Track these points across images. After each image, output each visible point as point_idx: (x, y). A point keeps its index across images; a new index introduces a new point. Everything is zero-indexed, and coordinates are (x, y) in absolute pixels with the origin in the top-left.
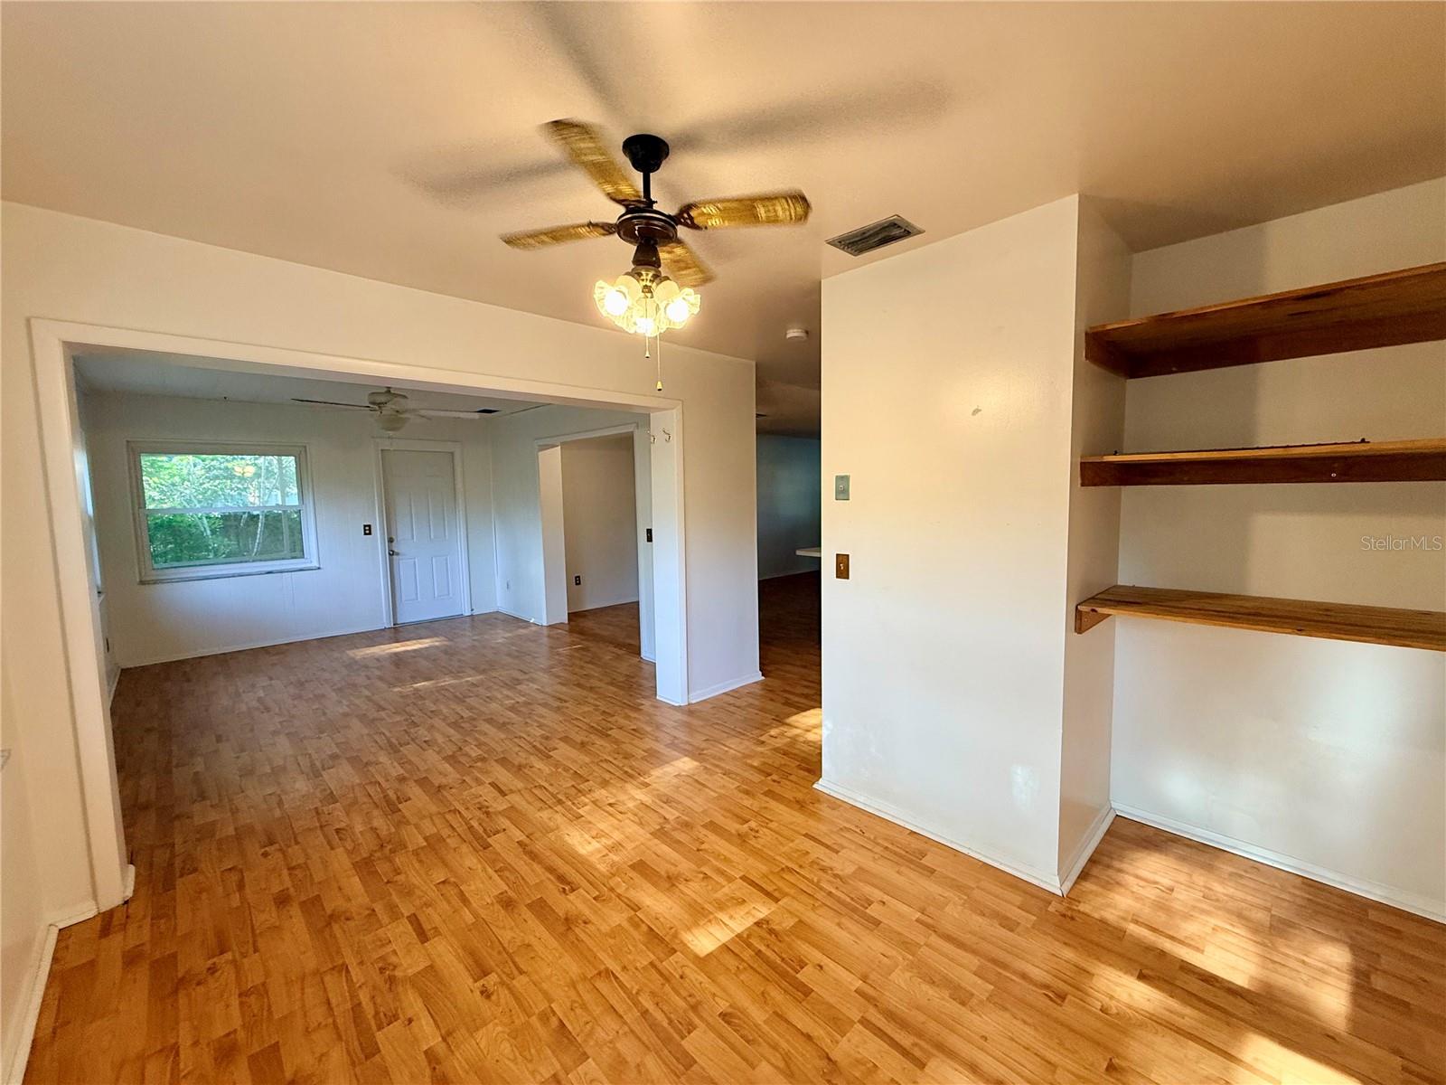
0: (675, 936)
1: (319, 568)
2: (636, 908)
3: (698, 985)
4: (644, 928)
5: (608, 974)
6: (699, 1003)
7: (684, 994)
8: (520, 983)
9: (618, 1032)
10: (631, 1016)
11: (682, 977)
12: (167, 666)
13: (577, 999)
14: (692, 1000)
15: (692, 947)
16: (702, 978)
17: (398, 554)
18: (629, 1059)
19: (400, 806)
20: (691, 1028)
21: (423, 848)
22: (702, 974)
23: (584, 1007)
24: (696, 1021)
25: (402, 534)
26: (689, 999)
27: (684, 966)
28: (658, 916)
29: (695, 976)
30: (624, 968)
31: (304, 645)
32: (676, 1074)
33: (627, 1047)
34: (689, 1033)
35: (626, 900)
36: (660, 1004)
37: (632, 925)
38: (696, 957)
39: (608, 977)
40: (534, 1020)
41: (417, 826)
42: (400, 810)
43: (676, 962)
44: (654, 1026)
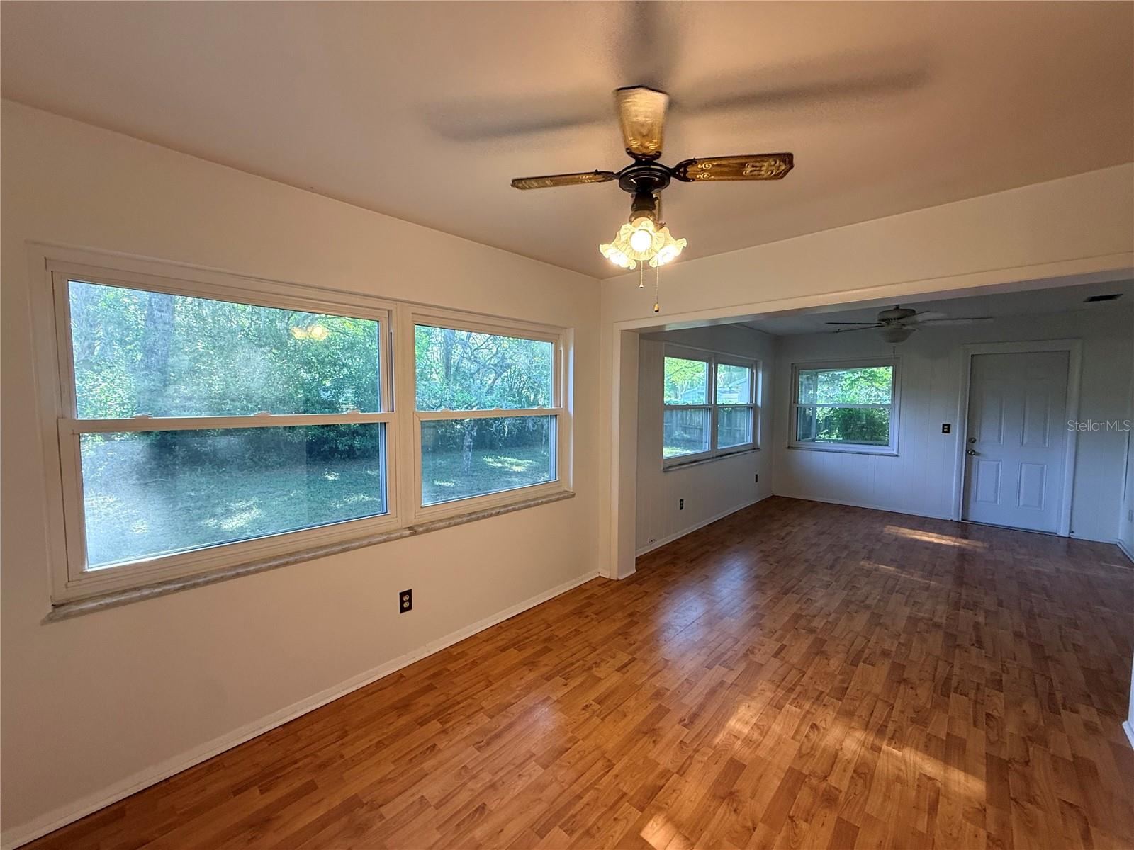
0: (659, 809)
1: (897, 456)
2: (681, 772)
3: (610, 834)
4: (660, 783)
5: (610, 766)
6: (593, 836)
7: (600, 824)
8: (596, 720)
9: (563, 782)
10: (577, 788)
11: (615, 819)
13: (586, 753)
14: (594, 831)
15: (650, 824)
16: (618, 837)
17: (978, 454)
18: (544, 793)
20: (570, 832)
22: (622, 836)
23: (581, 758)
24: (576, 836)
25: (987, 435)
26: (595, 827)
27: (627, 821)
28: (678, 792)
29: (619, 831)
30: (617, 776)
32: (533, 825)
33: (553, 790)
34: (564, 831)
35: (688, 762)
36: (588, 807)
37: (661, 773)
38: (641, 830)
39: (607, 767)
40: (571, 734)
43: (630, 813)
44: (570, 804)
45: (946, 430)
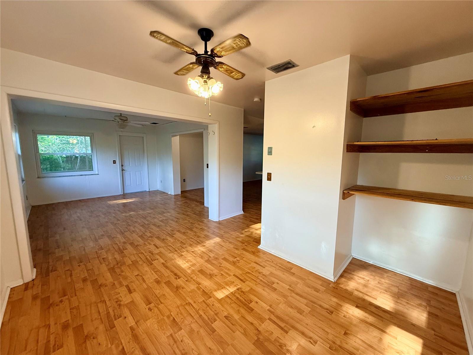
0: (211, 292)
1: (98, 174)
2: (199, 284)
3: (218, 308)
4: (201, 290)
5: (190, 304)
6: (218, 313)
7: (213, 310)
8: (161, 306)
9: (192, 322)
10: (196, 317)
11: (213, 305)
12: (48, 205)
13: (179, 311)
14: (216, 312)
15: (216, 296)
16: (219, 305)
17: (125, 170)
18: (195, 330)
19: (124, 251)
20: (215, 320)
21: (130, 264)
23: (181, 314)
24: (217, 318)
25: (126, 164)
26: (215, 312)
27: (214, 302)
28: (206, 286)
29: (217, 305)
30: (195, 302)
31: (93, 200)
32: (210, 335)
33: (194, 326)
34: (214, 322)
35: (196, 281)
36: (206, 313)
37: (198, 289)
38: (218, 299)
40: (165, 318)
41: (129, 257)
42: (124, 252)
43: (211, 300)
44: (203, 319)
45: (114, 163)
